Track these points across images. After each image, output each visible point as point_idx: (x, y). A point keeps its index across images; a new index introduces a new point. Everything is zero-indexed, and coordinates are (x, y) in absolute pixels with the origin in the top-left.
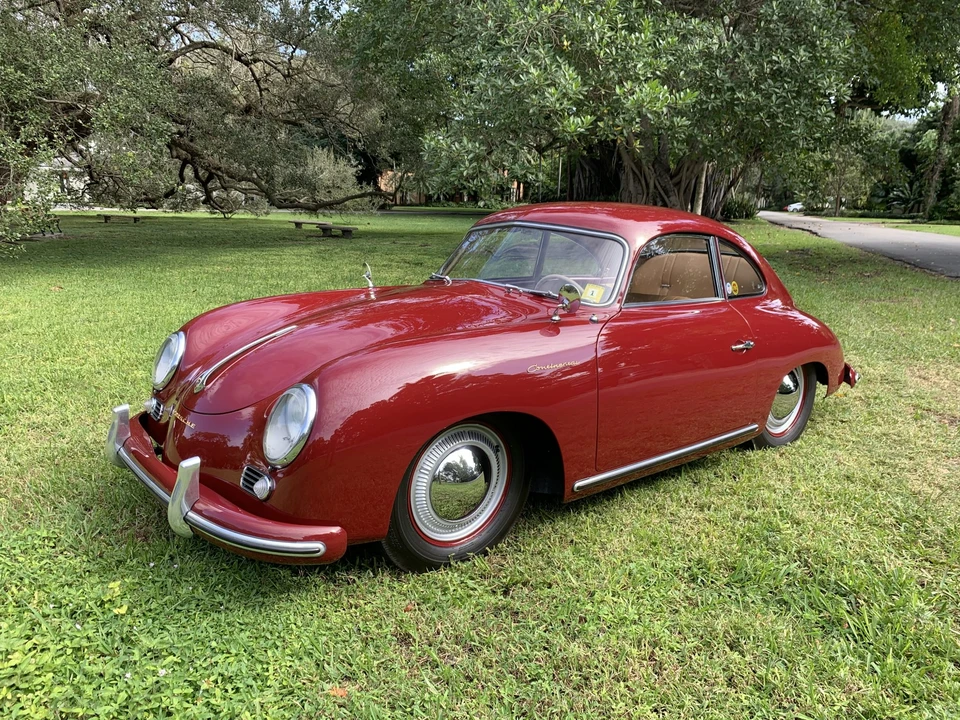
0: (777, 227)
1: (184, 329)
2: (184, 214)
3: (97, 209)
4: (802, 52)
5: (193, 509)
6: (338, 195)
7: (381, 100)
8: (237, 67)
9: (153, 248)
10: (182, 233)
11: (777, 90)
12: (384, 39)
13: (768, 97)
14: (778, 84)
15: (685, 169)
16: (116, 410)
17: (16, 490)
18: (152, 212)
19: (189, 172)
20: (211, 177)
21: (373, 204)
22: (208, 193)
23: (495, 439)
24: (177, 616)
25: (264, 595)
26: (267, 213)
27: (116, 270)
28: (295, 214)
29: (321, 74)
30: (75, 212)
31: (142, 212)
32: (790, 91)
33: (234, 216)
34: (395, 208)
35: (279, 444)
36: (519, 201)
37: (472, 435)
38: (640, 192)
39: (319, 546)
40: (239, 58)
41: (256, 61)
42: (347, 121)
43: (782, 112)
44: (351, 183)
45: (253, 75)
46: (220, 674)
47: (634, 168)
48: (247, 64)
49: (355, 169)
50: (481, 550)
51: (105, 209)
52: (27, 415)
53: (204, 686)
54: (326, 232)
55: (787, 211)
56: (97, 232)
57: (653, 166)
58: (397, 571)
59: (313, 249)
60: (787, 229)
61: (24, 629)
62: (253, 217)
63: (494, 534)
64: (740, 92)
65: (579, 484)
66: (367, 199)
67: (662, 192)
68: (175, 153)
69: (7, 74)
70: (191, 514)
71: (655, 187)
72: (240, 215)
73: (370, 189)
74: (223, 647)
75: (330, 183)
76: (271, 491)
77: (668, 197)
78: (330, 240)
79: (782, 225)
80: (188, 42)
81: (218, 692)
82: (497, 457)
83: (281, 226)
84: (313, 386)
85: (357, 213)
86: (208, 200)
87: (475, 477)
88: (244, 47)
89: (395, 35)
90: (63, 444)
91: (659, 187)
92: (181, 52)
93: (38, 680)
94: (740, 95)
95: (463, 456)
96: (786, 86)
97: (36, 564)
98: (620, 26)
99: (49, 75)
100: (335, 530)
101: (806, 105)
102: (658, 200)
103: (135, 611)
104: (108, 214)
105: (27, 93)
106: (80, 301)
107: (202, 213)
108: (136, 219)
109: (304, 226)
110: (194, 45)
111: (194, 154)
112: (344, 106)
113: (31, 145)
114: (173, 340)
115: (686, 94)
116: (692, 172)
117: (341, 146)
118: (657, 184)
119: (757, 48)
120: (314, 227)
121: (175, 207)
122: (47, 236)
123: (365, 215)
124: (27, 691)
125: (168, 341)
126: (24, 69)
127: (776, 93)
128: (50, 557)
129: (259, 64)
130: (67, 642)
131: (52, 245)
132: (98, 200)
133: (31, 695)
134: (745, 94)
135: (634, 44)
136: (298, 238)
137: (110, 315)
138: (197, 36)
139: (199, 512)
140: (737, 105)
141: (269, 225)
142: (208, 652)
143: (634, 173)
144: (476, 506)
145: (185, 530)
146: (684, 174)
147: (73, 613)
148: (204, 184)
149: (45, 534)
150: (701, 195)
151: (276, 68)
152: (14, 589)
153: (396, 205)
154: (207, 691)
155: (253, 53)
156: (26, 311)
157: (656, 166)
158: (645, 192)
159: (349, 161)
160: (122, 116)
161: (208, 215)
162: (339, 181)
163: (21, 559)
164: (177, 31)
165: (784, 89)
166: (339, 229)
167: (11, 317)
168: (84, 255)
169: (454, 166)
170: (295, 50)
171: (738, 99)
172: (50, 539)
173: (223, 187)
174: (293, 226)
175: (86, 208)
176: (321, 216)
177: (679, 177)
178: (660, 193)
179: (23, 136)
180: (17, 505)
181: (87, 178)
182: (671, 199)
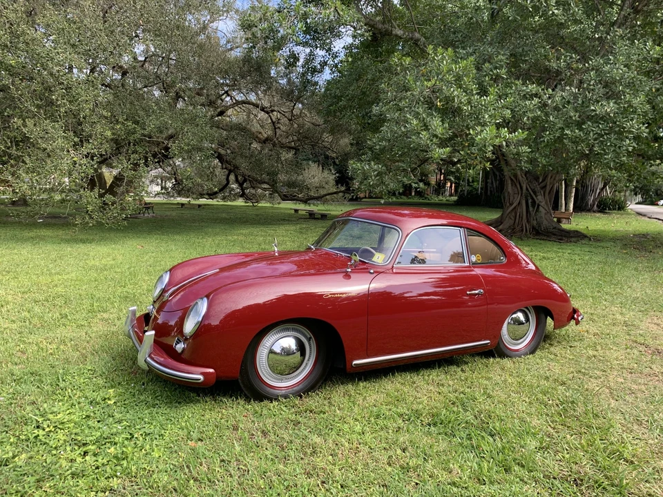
0: (639, 218)
1: (170, 270)
2: (229, 203)
3: (179, 199)
4: (612, 104)
5: (150, 356)
6: (322, 192)
7: (350, 133)
8: (262, 115)
9: (203, 224)
10: (224, 215)
11: (594, 129)
12: (341, 100)
13: (587, 134)
14: (595, 125)
15: (549, 177)
16: (130, 309)
17: (85, 348)
18: (210, 202)
19: (232, 177)
20: (245, 181)
21: (345, 198)
22: (243, 190)
23: (309, 334)
24: (135, 407)
25: (179, 403)
26: (279, 203)
27: (177, 237)
28: (296, 204)
29: (311, 118)
30: (165, 201)
31: (203, 201)
32: (604, 130)
33: (260, 205)
34: (364, 200)
35: (189, 326)
36: (451, 195)
37: (294, 330)
38: (516, 192)
39: (201, 377)
40: (263, 109)
41: (272, 111)
42: (329, 146)
43: (598, 143)
44: (331, 185)
45: (271, 119)
46: (145, 432)
47: (512, 177)
48: (268, 113)
49: (334, 176)
50: (299, 395)
51: (184, 199)
52: (102, 314)
53: (136, 436)
54: (312, 216)
55: (658, 205)
56: (174, 214)
57: (526, 176)
58: (248, 400)
59: (298, 226)
60: (649, 219)
61: (68, 406)
62: (271, 205)
63: (307, 386)
64: (567, 130)
65: (356, 362)
66: (341, 194)
67: (532, 193)
68: (224, 166)
69: (127, 126)
70: (149, 359)
71: (527, 189)
72: (263, 204)
73: (343, 189)
74: (150, 421)
75: (318, 185)
76: (184, 349)
77: (536, 196)
78: (313, 221)
79: (645, 216)
80: (234, 102)
81: (141, 439)
82: (310, 345)
83: (286, 212)
84: (208, 299)
85: (334, 203)
86: (243, 195)
87: (295, 353)
88: (266, 104)
89: (348, 98)
90: (114, 329)
91: (530, 189)
92: (233, 106)
93: (67, 426)
94: (567, 132)
95: (289, 342)
96: (601, 126)
97: (82, 380)
98: (474, 92)
99: (149, 126)
100: (212, 370)
101: (615, 139)
102: (529, 198)
103: (118, 404)
104: (184, 202)
105: (137, 136)
106: (150, 254)
107: (240, 202)
108: (200, 206)
109: (300, 212)
110: (238, 103)
111: (236, 167)
112: (327, 138)
113: (136, 165)
114: (164, 275)
115: (519, 133)
116: (555, 179)
117: (325, 161)
118: (528, 187)
119: (580, 102)
120: (304, 212)
121: (224, 198)
122: (146, 215)
123: (339, 205)
124: (61, 429)
125: (162, 276)
126: (137, 122)
127: (593, 131)
128: (89, 378)
129: (275, 113)
130: (84, 413)
131: (148, 221)
132: (180, 194)
133: (62, 431)
134: (571, 131)
135: (483, 103)
136: (293, 219)
137: (163, 263)
138: (240, 97)
139: (152, 359)
140: (565, 139)
141: (278, 211)
142: (143, 422)
143: (512, 180)
144: (297, 368)
145: (145, 367)
146: (548, 180)
147: (92, 402)
148: (241, 185)
149: (90, 368)
150: (573, 194)
151: (284, 115)
152: (70, 391)
153: (365, 198)
154: (136, 438)
155: (271, 106)
156: (120, 258)
157: (528, 175)
158: (520, 192)
159: (331, 171)
160: (186, 148)
161: (243, 204)
162: (324, 183)
163: (76, 378)
164: (228, 95)
165: (600, 128)
166: (319, 214)
167: (111, 263)
168: (162, 227)
169: (366, 179)
170: (295, 104)
171: (566, 134)
172: (91, 370)
173: (252, 187)
174: (293, 212)
175: (172, 199)
176: (312, 205)
177: (545, 182)
178: (530, 194)
179: (132, 160)
180: (83, 355)
181: (174, 181)
182: (538, 197)
